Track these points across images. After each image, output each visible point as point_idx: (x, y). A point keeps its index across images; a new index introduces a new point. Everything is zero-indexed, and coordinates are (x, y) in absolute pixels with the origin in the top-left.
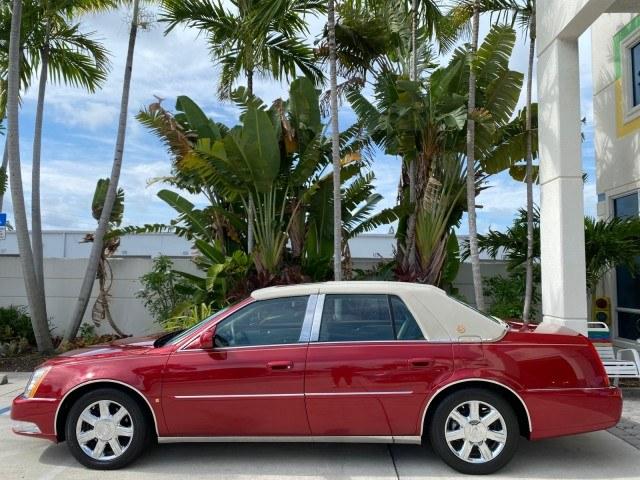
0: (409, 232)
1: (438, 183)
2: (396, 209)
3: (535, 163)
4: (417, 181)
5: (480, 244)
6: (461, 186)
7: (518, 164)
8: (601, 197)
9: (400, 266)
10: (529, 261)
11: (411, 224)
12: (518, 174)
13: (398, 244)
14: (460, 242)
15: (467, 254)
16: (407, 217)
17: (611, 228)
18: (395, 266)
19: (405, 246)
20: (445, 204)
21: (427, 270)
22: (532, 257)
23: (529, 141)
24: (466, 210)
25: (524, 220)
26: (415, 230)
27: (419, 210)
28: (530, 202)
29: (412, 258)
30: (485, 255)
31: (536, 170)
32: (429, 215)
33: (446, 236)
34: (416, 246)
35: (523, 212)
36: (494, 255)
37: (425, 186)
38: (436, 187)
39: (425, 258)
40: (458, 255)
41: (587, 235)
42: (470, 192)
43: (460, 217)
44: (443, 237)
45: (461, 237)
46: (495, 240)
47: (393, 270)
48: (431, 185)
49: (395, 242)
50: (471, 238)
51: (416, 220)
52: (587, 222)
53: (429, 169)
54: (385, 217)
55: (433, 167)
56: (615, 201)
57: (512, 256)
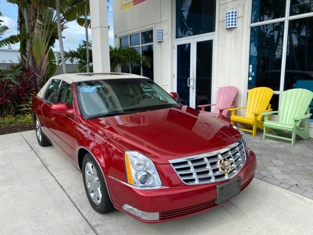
0: (28, 49)
1: (41, 23)
2: (18, 36)
3: (88, 18)
4: (29, 21)
5: (65, 57)
6: (54, 26)
7: (81, 17)
8: (116, 36)
9: (24, 67)
10: (87, 64)
11: (28, 45)
12: (81, 22)
13: (21, 55)
14: (55, 55)
15: (60, 61)
16: (26, 41)
17: (119, 51)
18: (21, 67)
19: (26, 57)
20: (47, 35)
21: (39, 69)
22: (89, 63)
23: (86, 7)
24: (57, 38)
25: (85, 45)
26: (31, 48)
27: (32, 37)
28: (87, 37)
29: (30, 63)
30: (68, 62)
31: (89, 21)
32: (38, 40)
33: (48, 52)
34: (32, 57)
35: (84, 42)
36: (72, 61)
37: (34, 24)
38: (40, 25)
39: (38, 63)
40: (55, 62)
41: (111, 53)
42: (59, 30)
43: (54, 42)
44: (46, 53)
45: (56, 53)
46: (72, 55)
47: (21, 69)
48: (38, 24)
49: (19, 54)
50: (62, 53)
51: (31, 43)
52: (110, 48)
53: (36, 14)
54: (12, 40)
55: (38, 13)
56: (120, 39)
57: (80, 62)
